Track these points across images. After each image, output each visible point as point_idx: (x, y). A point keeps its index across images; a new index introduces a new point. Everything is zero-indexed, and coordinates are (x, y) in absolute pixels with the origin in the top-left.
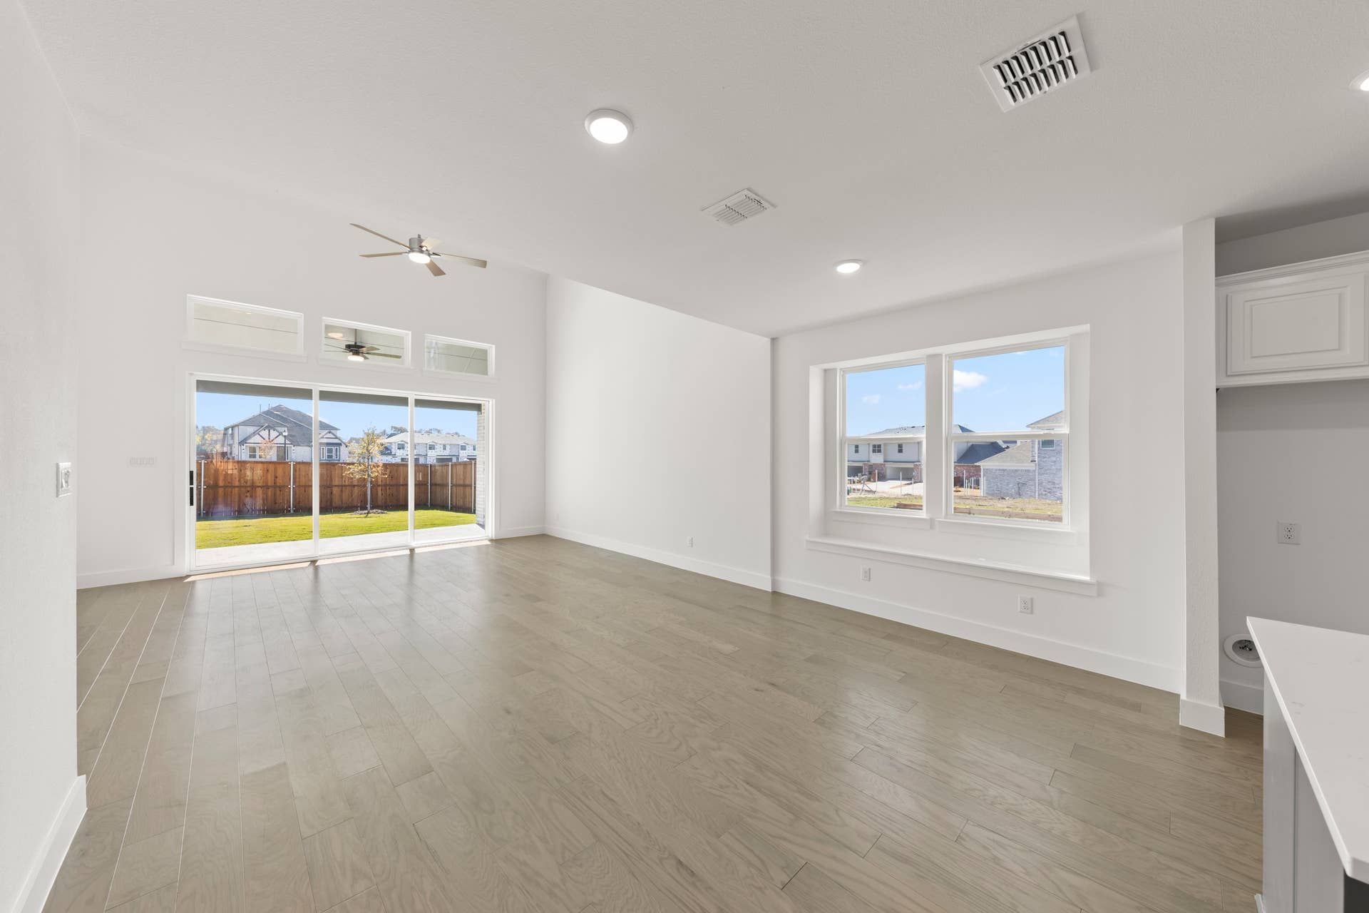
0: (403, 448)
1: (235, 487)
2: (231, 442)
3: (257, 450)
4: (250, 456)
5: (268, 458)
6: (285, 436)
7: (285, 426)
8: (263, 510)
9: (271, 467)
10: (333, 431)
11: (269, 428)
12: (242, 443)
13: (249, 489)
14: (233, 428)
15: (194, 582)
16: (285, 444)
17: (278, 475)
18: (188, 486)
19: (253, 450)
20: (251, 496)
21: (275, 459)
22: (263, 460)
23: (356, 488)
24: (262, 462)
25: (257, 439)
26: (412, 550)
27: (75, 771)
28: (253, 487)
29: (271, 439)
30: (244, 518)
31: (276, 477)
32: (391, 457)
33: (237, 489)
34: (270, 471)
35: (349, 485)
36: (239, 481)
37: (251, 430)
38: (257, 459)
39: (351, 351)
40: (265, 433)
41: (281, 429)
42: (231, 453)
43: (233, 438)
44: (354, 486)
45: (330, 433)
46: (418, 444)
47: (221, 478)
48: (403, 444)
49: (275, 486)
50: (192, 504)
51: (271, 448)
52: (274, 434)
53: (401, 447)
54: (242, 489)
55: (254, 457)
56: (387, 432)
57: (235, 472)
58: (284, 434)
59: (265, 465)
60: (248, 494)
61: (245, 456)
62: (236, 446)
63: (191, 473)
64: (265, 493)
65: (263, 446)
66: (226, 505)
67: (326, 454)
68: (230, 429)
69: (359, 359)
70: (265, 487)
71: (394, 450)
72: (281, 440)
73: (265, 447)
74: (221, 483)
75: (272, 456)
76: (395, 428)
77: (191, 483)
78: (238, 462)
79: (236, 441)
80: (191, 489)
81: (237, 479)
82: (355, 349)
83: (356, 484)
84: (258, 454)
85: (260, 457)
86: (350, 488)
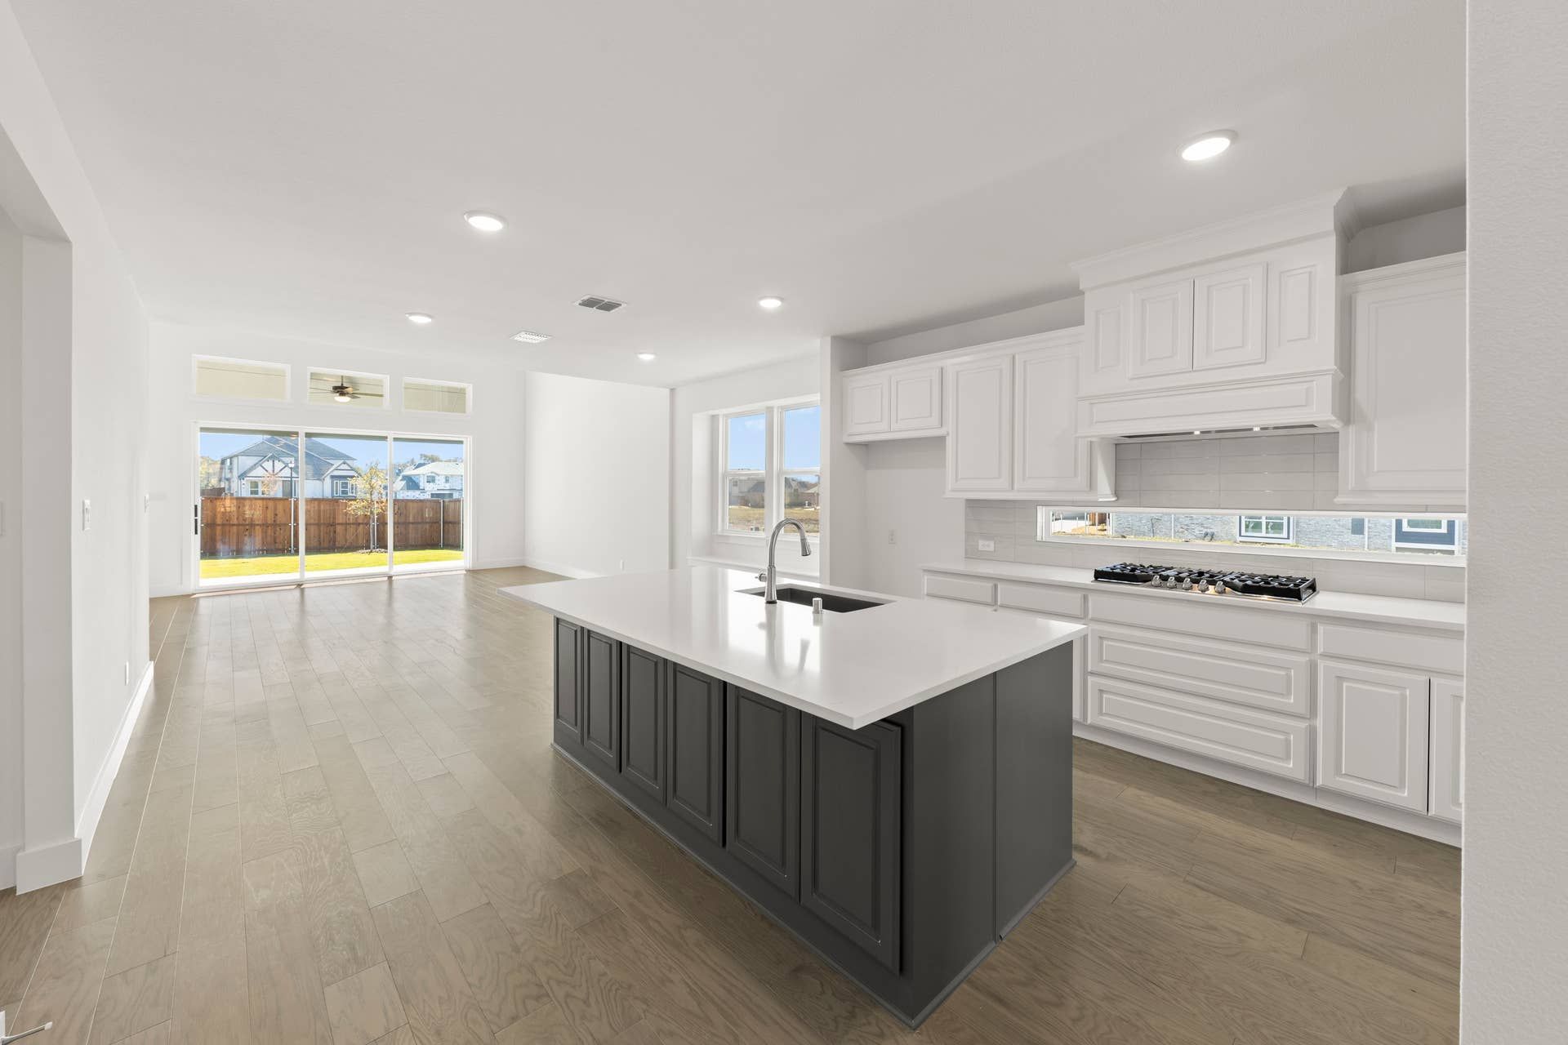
0: (433, 481)
1: (233, 525)
2: (228, 476)
3: (260, 484)
4: (252, 493)
5: (272, 495)
6: (291, 468)
7: (292, 456)
8: (263, 550)
9: (271, 504)
10: (348, 462)
11: (273, 458)
12: (242, 476)
13: (247, 527)
14: (231, 458)
15: (198, 598)
16: (291, 477)
17: (277, 513)
18: (193, 518)
19: (255, 485)
20: (250, 535)
21: (280, 495)
22: (265, 496)
23: (361, 526)
24: (263, 499)
25: (259, 471)
26: (390, 577)
27: (148, 658)
28: (252, 525)
29: (275, 472)
30: (243, 557)
31: (276, 515)
32: (418, 492)
33: (235, 527)
34: (270, 507)
35: (353, 524)
36: (237, 519)
37: (251, 461)
38: (260, 495)
39: (338, 392)
40: (268, 465)
41: (287, 460)
42: (229, 489)
43: (231, 469)
44: (359, 524)
45: (344, 463)
46: (452, 476)
47: (219, 516)
48: (434, 477)
49: (275, 524)
50: (196, 533)
51: (275, 482)
52: (279, 465)
53: (431, 480)
54: (241, 527)
55: (256, 492)
56: (415, 460)
57: (234, 509)
58: (290, 465)
59: (265, 501)
60: (247, 533)
61: (245, 492)
62: (235, 479)
63: (196, 506)
64: (265, 533)
65: (266, 480)
66: (224, 543)
67: (340, 489)
68: (229, 460)
69: (346, 399)
70: (265, 525)
71: (423, 483)
72: (287, 472)
73: (269, 481)
74: (219, 521)
75: (277, 491)
76: (425, 456)
77: (196, 515)
78: (237, 499)
79: (235, 474)
80: (196, 520)
81: (235, 517)
82: (340, 390)
83: (361, 522)
84: (260, 489)
85: (263, 494)
86: (355, 526)
